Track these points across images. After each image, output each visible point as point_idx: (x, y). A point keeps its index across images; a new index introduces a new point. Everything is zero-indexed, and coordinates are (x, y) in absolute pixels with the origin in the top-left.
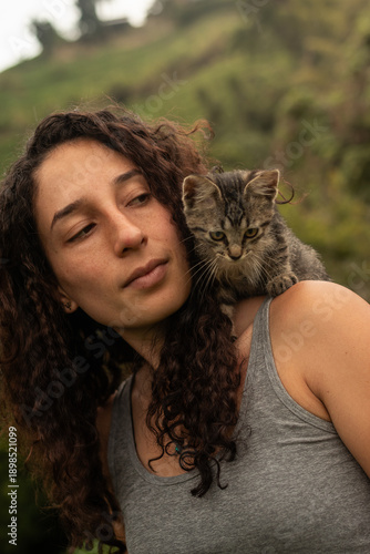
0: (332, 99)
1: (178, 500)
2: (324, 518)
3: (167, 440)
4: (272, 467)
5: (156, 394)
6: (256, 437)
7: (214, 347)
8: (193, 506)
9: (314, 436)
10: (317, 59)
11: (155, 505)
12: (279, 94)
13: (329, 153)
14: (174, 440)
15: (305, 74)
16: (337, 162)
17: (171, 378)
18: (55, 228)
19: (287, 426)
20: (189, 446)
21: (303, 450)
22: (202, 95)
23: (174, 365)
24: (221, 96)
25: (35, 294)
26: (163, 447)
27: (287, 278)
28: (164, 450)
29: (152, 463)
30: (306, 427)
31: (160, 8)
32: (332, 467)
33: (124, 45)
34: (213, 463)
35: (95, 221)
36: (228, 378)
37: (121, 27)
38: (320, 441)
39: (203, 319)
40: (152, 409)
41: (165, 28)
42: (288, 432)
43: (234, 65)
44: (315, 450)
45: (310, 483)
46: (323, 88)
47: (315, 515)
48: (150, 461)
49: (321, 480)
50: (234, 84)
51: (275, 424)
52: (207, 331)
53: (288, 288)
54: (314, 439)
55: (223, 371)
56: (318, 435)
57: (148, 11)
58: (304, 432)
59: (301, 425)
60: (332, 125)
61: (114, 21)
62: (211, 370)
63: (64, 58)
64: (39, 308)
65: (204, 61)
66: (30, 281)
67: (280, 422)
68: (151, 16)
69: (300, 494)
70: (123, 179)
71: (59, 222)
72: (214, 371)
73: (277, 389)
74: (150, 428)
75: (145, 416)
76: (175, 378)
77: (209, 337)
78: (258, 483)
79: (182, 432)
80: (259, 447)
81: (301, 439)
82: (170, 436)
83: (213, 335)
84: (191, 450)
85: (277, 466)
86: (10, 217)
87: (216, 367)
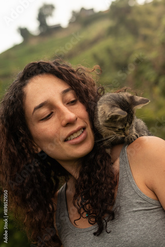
0: (153, 55)
1: (88, 238)
2: (156, 244)
3: (82, 211)
4: (131, 221)
5: (77, 191)
6: (123, 209)
7: (104, 169)
8: (95, 241)
9: (149, 207)
10: (145, 38)
11: (78, 241)
12: (129, 54)
13: (153, 79)
14: (85, 211)
15: (140, 45)
16: (156, 83)
17: (84, 183)
18: (34, 114)
19: (137, 202)
20: (93, 213)
21: (145, 213)
22: (95, 57)
23: (86, 177)
24: (104, 56)
25: (24, 144)
26: (80, 214)
27: (134, 136)
28: (81, 215)
29: (76, 222)
30: (145, 203)
31: (75, 19)
32: (158, 220)
33: (59, 36)
34: (104, 221)
35: (53, 111)
36: (111, 183)
37: (58, 28)
38: (152, 209)
39: (99, 157)
40: (75, 197)
41: (77, 28)
42: (138, 205)
43: (109, 42)
44: (150, 213)
45: (148, 228)
46: (148, 50)
47: (151, 243)
48: (75, 221)
49: (153, 227)
50: (109, 51)
51: (132, 202)
52: (101, 162)
53: (135, 140)
54: (149, 208)
55: (109, 180)
56: (151, 206)
57: (69, 21)
58: (145, 205)
59: (144, 202)
60: (153, 67)
61: (54, 26)
62: (103, 180)
63: (33, 43)
64: (26, 151)
65: (95, 41)
66: (22, 138)
67: (134, 201)
68: (71, 23)
69: (144, 233)
70: (65, 92)
71: (36, 111)
72: (105, 180)
73: (133, 185)
74: (75, 205)
75: (72, 201)
76: (86, 183)
77: (102, 165)
78: (125, 229)
79: (89, 207)
80: (125, 212)
81: (144, 208)
82: (84, 209)
83: (104, 163)
84: (94, 215)
85: (133, 221)
86: (13, 109)
87: (106, 178)
